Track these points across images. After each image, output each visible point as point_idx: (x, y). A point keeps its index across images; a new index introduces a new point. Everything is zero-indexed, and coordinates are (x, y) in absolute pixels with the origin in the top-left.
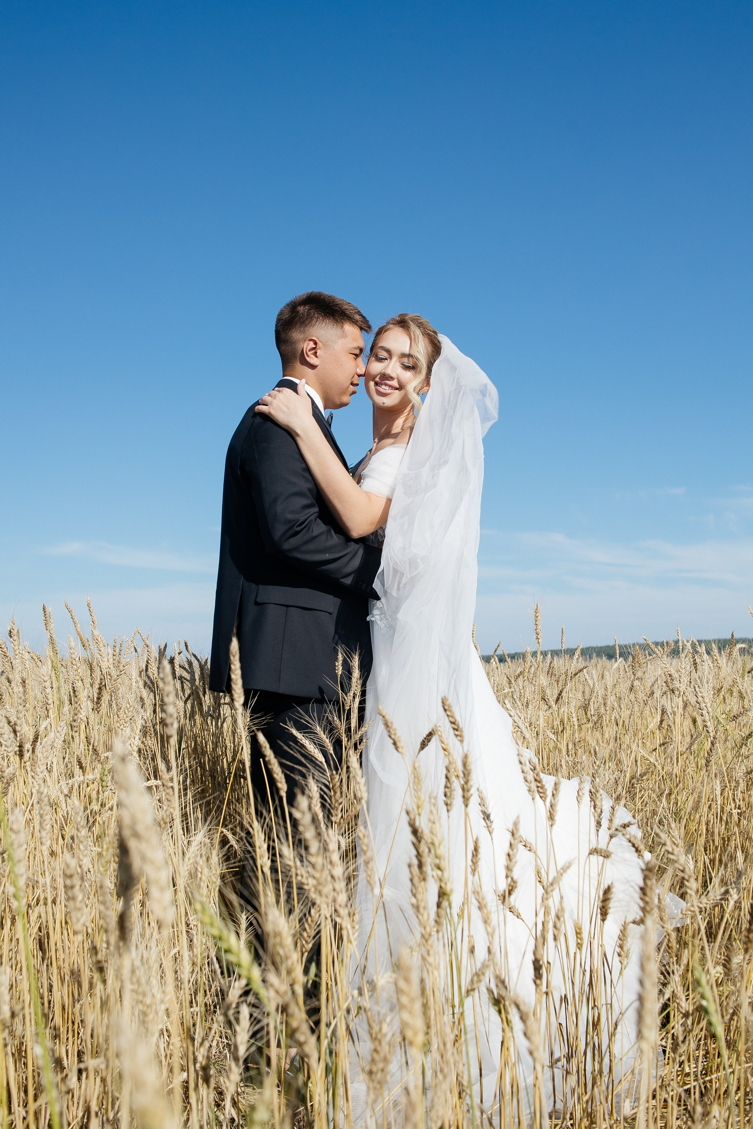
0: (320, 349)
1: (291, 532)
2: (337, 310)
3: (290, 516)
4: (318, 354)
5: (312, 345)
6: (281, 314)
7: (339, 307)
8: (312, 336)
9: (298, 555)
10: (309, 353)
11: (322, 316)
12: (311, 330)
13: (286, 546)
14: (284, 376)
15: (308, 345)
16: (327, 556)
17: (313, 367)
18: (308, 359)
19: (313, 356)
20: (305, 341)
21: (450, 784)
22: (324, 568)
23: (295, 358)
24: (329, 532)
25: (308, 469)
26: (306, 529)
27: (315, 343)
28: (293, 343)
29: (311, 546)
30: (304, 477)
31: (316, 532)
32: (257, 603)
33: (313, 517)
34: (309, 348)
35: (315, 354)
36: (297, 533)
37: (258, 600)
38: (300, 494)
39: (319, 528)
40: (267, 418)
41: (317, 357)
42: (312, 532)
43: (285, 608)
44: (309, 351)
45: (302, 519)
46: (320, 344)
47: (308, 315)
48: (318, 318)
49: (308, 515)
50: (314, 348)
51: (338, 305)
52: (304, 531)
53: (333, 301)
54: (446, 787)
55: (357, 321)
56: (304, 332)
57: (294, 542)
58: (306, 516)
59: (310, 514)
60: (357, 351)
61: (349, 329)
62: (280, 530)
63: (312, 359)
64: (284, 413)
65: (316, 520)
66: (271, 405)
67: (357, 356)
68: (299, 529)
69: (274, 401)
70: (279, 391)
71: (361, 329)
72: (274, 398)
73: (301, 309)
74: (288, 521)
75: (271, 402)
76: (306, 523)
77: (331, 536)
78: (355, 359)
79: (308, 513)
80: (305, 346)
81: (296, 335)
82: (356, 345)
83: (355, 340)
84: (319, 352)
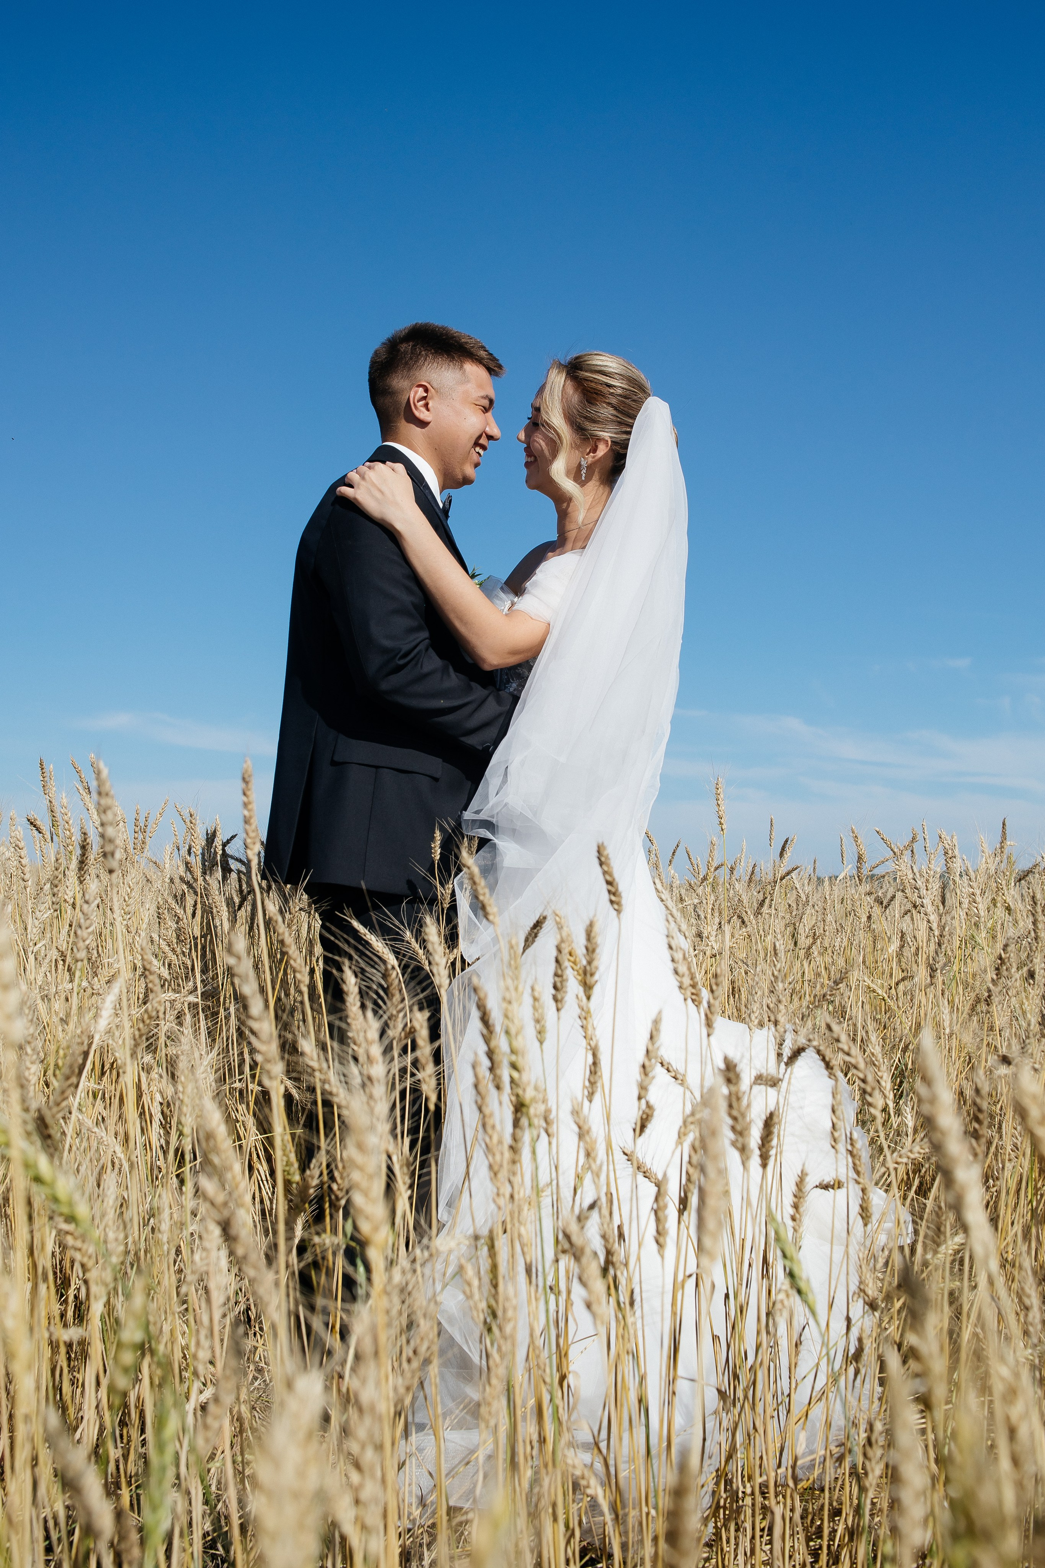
0: (432, 398)
1: (392, 666)
3: (387, 643)
4: (430, 406)
5: (421, 392)
6: (376, 353)
7: (455, 340)
8: (420, 381)
9: (400, 699)
10: (418, 405)
11: (432, 353)
12: (420, 371)
13: (384, 686)
14: (384, 440)
15: (416, 393)
17: (423, 424)
18: (417, 413)
19: (423, 409)
20: (412, 387)
21: (562, 971)
22: (439, 719)
23: (399, 412)
24: (445, 668)
26: (414, 662)
27: (426, 390)
28: (396, 391)
29: (419, 688)
30: (407, 587)
31: (426, 668)
32: (334, 763)
33: (421, 646)
34: (417, 397)
35: (426, 406)
36: (399, 669)
37: (336, 758)
38: (402, 611)
39: (432, 662)
40: (351, 505)
41: (428, 410)
42: (422, 666)
43: (374, 770)
44: (418, 401)
45: (405, 648)
46: (432, 392)
47: (412, 354)
48: (427, 356)
50: (424, 398)
52: (409, 666)
53: (447, 334)
54: (556, 975)
55: (482, 359)
56: (410, 375)
57: (395, 680)
58: (414, 644)
59: (418, 640)
60: (486, 403)
61: (473, 370)
62: (374, 663)
63: (421, 414)
64: (377, 499)
65: (427, 650)
66: (359, 488)
67: (486, 410)
68: (402, 662)
69: (363, 483)
70: (369, 468)
71: (490, 370)
72: (363, 477)
73: (403, 347)
74: (385, 651)
75: (359, 484)
76: (412, 655)
77: (449, 675)
78: (484, 414)
79: (415, 639)
80: (413, 394)
81: (397, 381)
82: (484, 394)
83: (482, 386)
84: (432, 403)
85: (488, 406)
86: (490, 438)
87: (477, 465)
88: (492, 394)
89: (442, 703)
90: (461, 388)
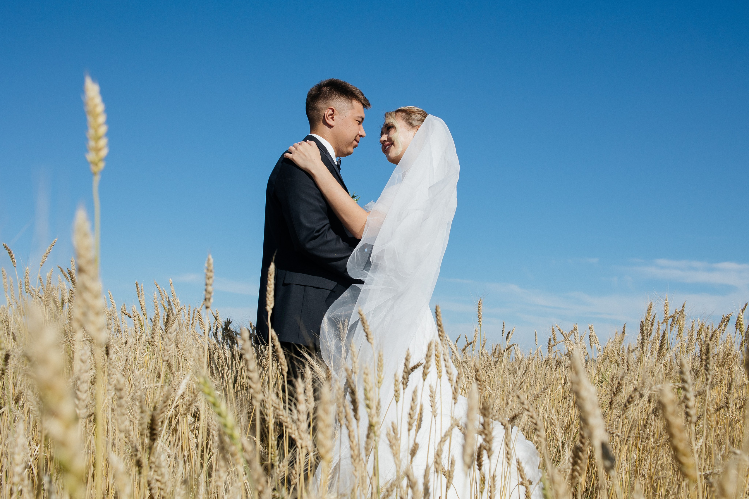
0: (335, 115)
1: (312, 236)
2: (348, 91)
3: (309, 226)
4: (334, 118)
5: (330, 112)
6: (311, 90)
7: (350, 90)
8: (331, 106)
9: (315, 253)
10: (329, 117)
11: (339, 94)
12: (331, 102)
13: (308, 246)
14: (310, 132)
15: (328, 112)
17: (330, 126)
18: (327, 121)
19: (331, 120)
20: (326, 109)
22: (333, 263)
23: (319, 120)
24: (338, 238)
26: (322, 235)
27: (333, 111)
28: (318, 110)
29: (325, 248)
31: (328, 238)
32: (284, 284)
33: (326, 228)
34: (328, 114)
35: (332, 118)
36: (315, 238)
37: (285, 282)
38: (316, 211)
39: (331, 235)
40: (291, 162)
41: (333, 120)
42: (326, 237)
43: (304, 287)
44: (329, 116)
45: (318, 228)
46: (336, 112)
47: (329, 93)
48: (336, 95)
49: (323, 226)
50: (332, 114)
51: (349, 88)
52: (320, 237)
53: (346, 86)
55: (361, 100)
56: (326, 104)
57: (314, 243)
59: (324, 224)
60: (360, 120)
61: (356, 104)
62: (303, 235)
63: (330, 121)
64: (303, 159)
65: (329, 229)
66: (294, 153)
67: (360, 123)
68: (317, 234)
69: (296, 151)
70: (300, 144)
71: (364, 105)
72: (296, 148)
73: (325, 89)
74: (308, 229)
76: (322, 231)
77: (339, 242)
78: (359, 125)
79: (322, 224)
80: (326, 113)
81: (320, 105)
82: (360, 115)
83: (359, 112)
84: (335, 117)
85: (360, 121)
86: (361, 136)
87: (355, 146)
88: (363, 116)
89: (336, 255)
90: (350, 112)
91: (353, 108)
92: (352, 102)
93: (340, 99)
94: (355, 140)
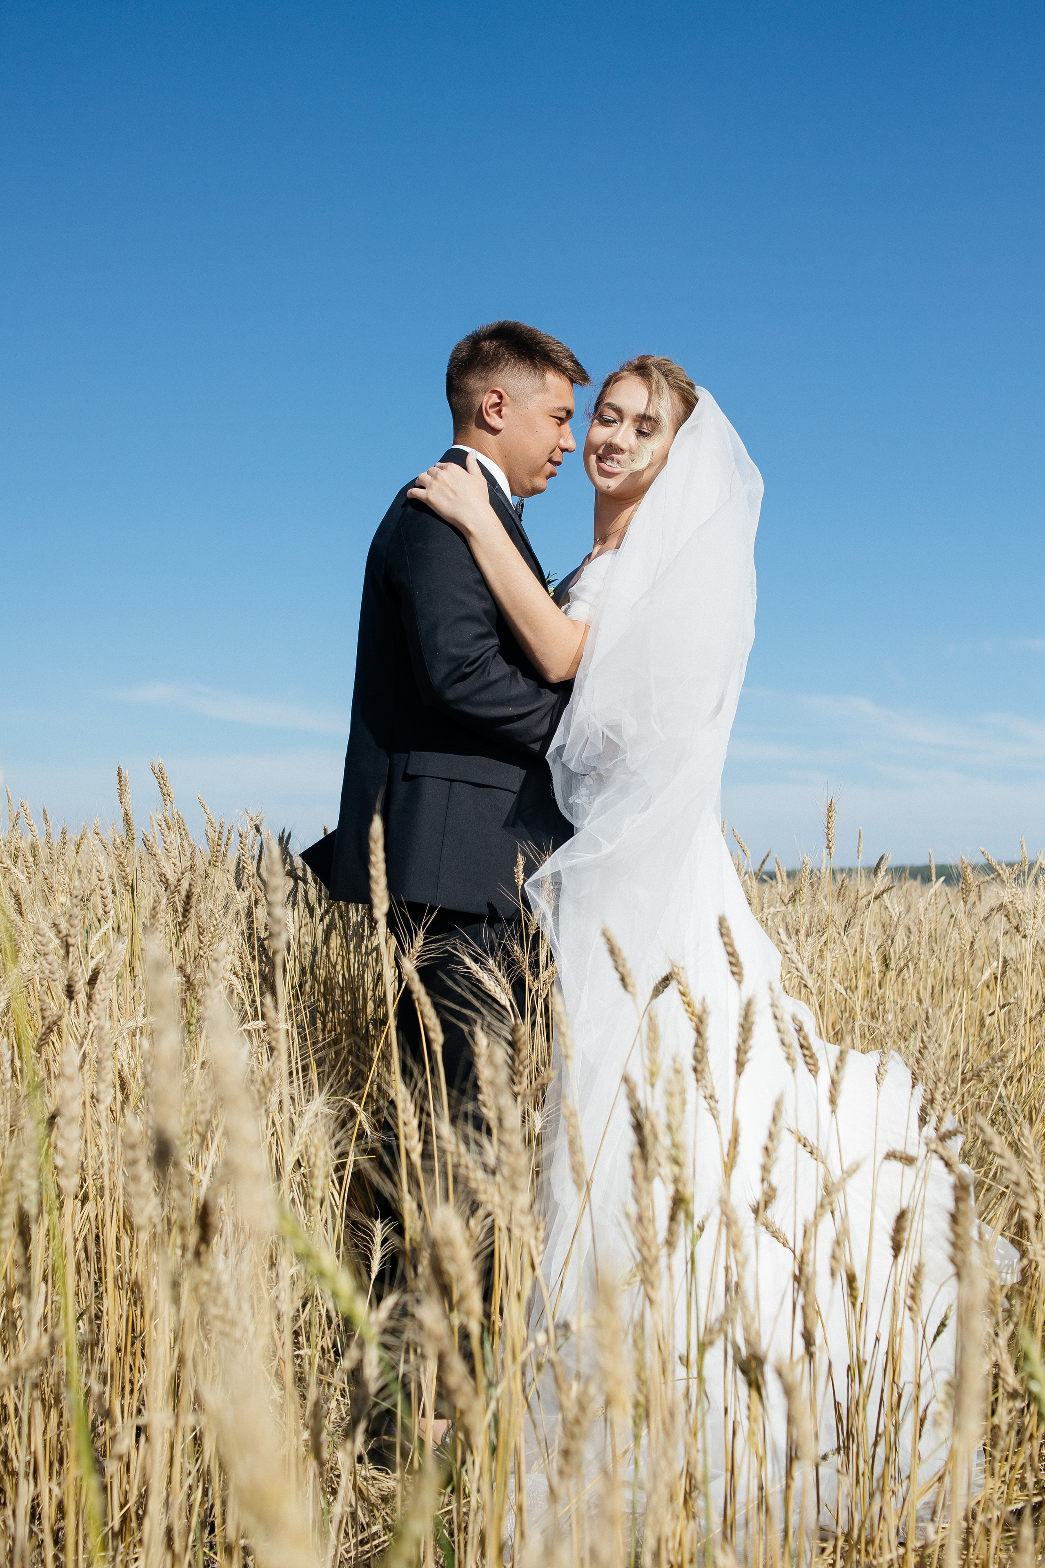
0: (506, 405)
1: (458, 674)
2: (536, 351)
3: (455, 651)
4: (502, 413)
5: (494, 398)
6: (457, 350)
7: (541, 347)
8: (497, 386)
9: (468, 709)
10: (490, 411)
11: (514, 358)
12: (494, 377)
13: (449, 694)
14: (455, 442)
15: (489, 398)
16: (510, 711)
17: (495, 431)
18: (488, 419)
19: (495, 416)
20: (485, 393)
22: (505, 727)
23: (471, 418)
24: (514, 674)
25: (484, 581)
26: (480, 670)
27: (501, 397)
28: (469, 394)
29: (487, 696)
30: (477, 593)
31: (493, 676)
32: (407, 778)
33: (490, 653)
34: (489, 403)
35: (498, 413)
36: (466, 676)
37: (408, 773)
38: (471, 618)
39: (500, 668)
40: (423, 507)
41: (500, 418)
42: (489, 674)
43: (448, 783)
44: (490, 407)
45: (473, 655)
46: (505, 399)
47: (494, 354)
48: (508, 360)
49: (483, 650)
50: (497, 405)
51: (540, 342)
52: (475, 674)
55: (567, 369)
56: (484, 380)
57: (461, 688)
58: (481, 652)
59: (487, 648)
60: (562, 414)
61: (552, 379)
62: (440, 671)
63: (493, 420)
64: (449, 499)
65: (495, 656)
66: (430, 488)
67: (561, 421)
68: (468, 670)
69: (435, 483)
70: (441, 468)
71: (572, 382)
72: (434, 477)
73: (486, 345)
74: (451, 658)
75: (431, 484)
76: (479, 662)
77: (517, 681)
78: (559, 425)
79: (483, 647)
80: (485, 400)
81: (474, 382)
82: (561, 405)
83: (560, 397)
84: (505, 410)
85: (563, 418)
86: (564, 450)
87: (552, 475)
88: (569, 406)
90: (539, 397)
91: (545, 389)
92: (543, 376)
93: (516, 370)
94: (550, 461)
